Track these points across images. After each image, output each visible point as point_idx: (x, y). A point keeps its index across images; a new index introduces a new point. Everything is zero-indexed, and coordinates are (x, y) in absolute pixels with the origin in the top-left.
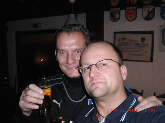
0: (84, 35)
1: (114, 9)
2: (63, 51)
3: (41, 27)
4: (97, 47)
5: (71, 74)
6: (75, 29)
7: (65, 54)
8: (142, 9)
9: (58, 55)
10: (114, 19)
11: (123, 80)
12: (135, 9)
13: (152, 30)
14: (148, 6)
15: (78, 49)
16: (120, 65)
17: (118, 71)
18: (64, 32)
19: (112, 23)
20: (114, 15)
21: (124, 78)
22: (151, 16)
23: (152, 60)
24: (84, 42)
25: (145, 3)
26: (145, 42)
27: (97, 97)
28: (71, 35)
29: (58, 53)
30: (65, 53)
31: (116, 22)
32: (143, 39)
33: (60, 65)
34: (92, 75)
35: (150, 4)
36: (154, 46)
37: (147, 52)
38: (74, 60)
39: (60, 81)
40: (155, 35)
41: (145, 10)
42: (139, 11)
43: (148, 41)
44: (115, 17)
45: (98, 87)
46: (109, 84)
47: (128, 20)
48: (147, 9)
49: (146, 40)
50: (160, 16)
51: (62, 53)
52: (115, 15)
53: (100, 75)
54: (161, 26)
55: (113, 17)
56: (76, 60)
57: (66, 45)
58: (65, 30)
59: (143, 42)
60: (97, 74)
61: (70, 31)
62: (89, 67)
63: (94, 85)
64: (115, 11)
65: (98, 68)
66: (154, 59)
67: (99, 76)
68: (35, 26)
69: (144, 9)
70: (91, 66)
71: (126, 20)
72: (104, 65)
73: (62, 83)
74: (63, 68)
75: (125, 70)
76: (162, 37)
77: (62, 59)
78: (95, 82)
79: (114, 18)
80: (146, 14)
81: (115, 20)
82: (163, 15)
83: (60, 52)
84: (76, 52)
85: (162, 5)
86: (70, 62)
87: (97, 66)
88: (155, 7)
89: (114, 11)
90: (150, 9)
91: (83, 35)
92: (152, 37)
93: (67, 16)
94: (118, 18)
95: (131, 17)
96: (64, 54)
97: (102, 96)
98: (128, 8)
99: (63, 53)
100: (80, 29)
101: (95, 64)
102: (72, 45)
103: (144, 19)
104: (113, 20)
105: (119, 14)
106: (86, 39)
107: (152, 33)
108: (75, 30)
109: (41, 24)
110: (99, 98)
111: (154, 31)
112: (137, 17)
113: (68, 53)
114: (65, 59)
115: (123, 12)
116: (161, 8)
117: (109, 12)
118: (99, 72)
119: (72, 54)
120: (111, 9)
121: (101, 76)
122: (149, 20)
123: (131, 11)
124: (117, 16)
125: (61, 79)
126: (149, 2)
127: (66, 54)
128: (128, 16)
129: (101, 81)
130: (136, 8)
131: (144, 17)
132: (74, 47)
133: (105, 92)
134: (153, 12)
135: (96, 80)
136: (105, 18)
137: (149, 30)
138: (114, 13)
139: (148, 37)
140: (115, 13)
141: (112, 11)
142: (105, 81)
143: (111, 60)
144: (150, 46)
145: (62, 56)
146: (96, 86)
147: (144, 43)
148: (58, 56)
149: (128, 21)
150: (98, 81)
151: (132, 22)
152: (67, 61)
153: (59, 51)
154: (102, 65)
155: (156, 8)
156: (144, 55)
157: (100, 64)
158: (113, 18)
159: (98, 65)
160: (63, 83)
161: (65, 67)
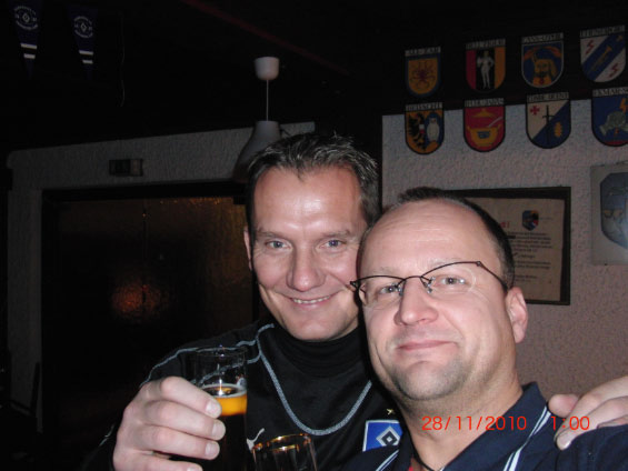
0: (360, 179)
1: (422, 106)
2: (277, 240)
3: (142, 174)
4: (427, 214)
5: (303, 324)
6: (327, 156)
7: (286, 250)
8: (522, 107)
9: (255, 251)
10: (421, 143)
11: (515, 344)
12: (500, 105)
13: (563, 182)
14: (547, 96)
15: (334, 236)
16: (505, 288)
17: (499, 307)
18: (283, 165)
19: (413, 157)
20: (422, 127)
21: (519, 333)
22: (558, 131)
23: (565, 298)
24: (357, 207)
25: (536, 83)
26: (539, 228)
27: (419, 395)
28: (310, 178)
29: (257, 244)
30: (284, 246)
31: (428, 153)
32: (531, 219)
33: (262, 289)
34: (409, 316)
35: (552, 90)
36: (573, 243)
37: (546, 266)
38: (316, 275)
39: (252, 352)
40: (572, 203)
41: (535, 110)
42: (515, 114)
43: (550, 225)
44: (426, 135)
45: (428, 359)
46: (468, 350)
47: (473, 147)
48: (542, 106)
49: (540, 222)
50: (590, 133)
51: (272, 244)
52: (426, 127)
53: (438, 316)
54: (593, 169)
55: (416, 137)
56: (325, 276)
57: (291, 219)
58: (288, 160)
59: (530, 227)
60: (427, 315)
61: (305, 163)
62: (396, 287)
63: (414, 351)
64: (426, 115)
65: (431, 290)
66: (573, 293)
67: (432, 321)
68: (121, 167)
69: (530, 106)
70: (404, 280)
71: (466, 147)
72: (451, 281)
73: (260, 359)
74: (275, 300)
75: (521, 308)
76: (602, 209)
77: (270, 267)
78: (414, 339)
79: (421, 141)
80: (538, 124)
81: (424, 148)
82: (603, 130)
83: (266, 244)
84: (328, 245)
85: (596, 93)
86: (304, 281)
87: (425, 281)
88: (570, 100)
89: (420, 115)
90: (555, 107)
91: (355, 179)
92: (562, 209)
93: (251, 129)
94: (436, 139)
95: (484, 135)
96: (280, 250)
97: (438, 393)
98: (471, 104)
99: (278, 245)
100: (346, 158)
101: (422, 277)
102: (315, 217)
103: (531, 144)
104: (419, 145)
105: (441, 123)
106: (366, 192)
107: (562, 194)
108: (324, 160)
109: (141, 161)
110: (426, 403)
111: (570, 188)
112: (507, 136)
113: (294, 246)
114: (285, 270)
115: (454, 119)
116: (592, 103)
117: (402, 117)
118: (434, 305)
119: (312, 254)
120: (408, 107)
121: (442, 320)
122: (551, 147)
123: (484, 114)
124: (433, 130)
125: (256, 344)
126: (548, 82)
127: (290, 251)
128: (474, 134)
129: (441, 338)
130: (500, 101)
131: (532, 137)
132: (320, 226)
133: (453, 377)
134: (564, 116)
135: (422, 334)
136: (385, 140)
137: (551, 184)
138: (421, 123)
139: (549, 209)
140: (425, 122)
141: (413, 115)
142: (457, 338)
143: (479, 264)
144: (559, 244)
145: (274, 255)
146: (418, 356)
147: (534, 231)
148: (256, 255)
149: (472, 151)
150: (430, 337)
151: (487, 155)
152: (293, 279)
153: (262, 239)
154: (444, 281)
155: (573, 103)
156: (535, 277)
157: (438, 277)
158: (416, 140)
159: (430, 281)
160: (264, 359)
161: (282, 298)
